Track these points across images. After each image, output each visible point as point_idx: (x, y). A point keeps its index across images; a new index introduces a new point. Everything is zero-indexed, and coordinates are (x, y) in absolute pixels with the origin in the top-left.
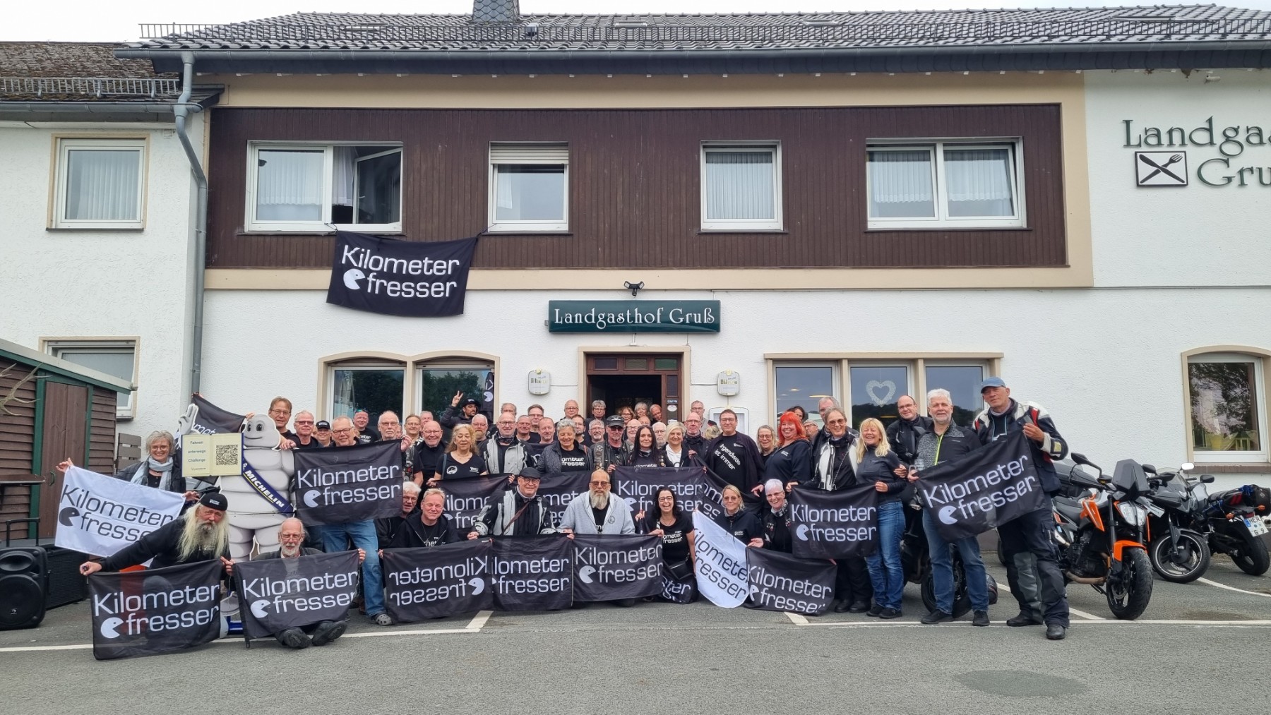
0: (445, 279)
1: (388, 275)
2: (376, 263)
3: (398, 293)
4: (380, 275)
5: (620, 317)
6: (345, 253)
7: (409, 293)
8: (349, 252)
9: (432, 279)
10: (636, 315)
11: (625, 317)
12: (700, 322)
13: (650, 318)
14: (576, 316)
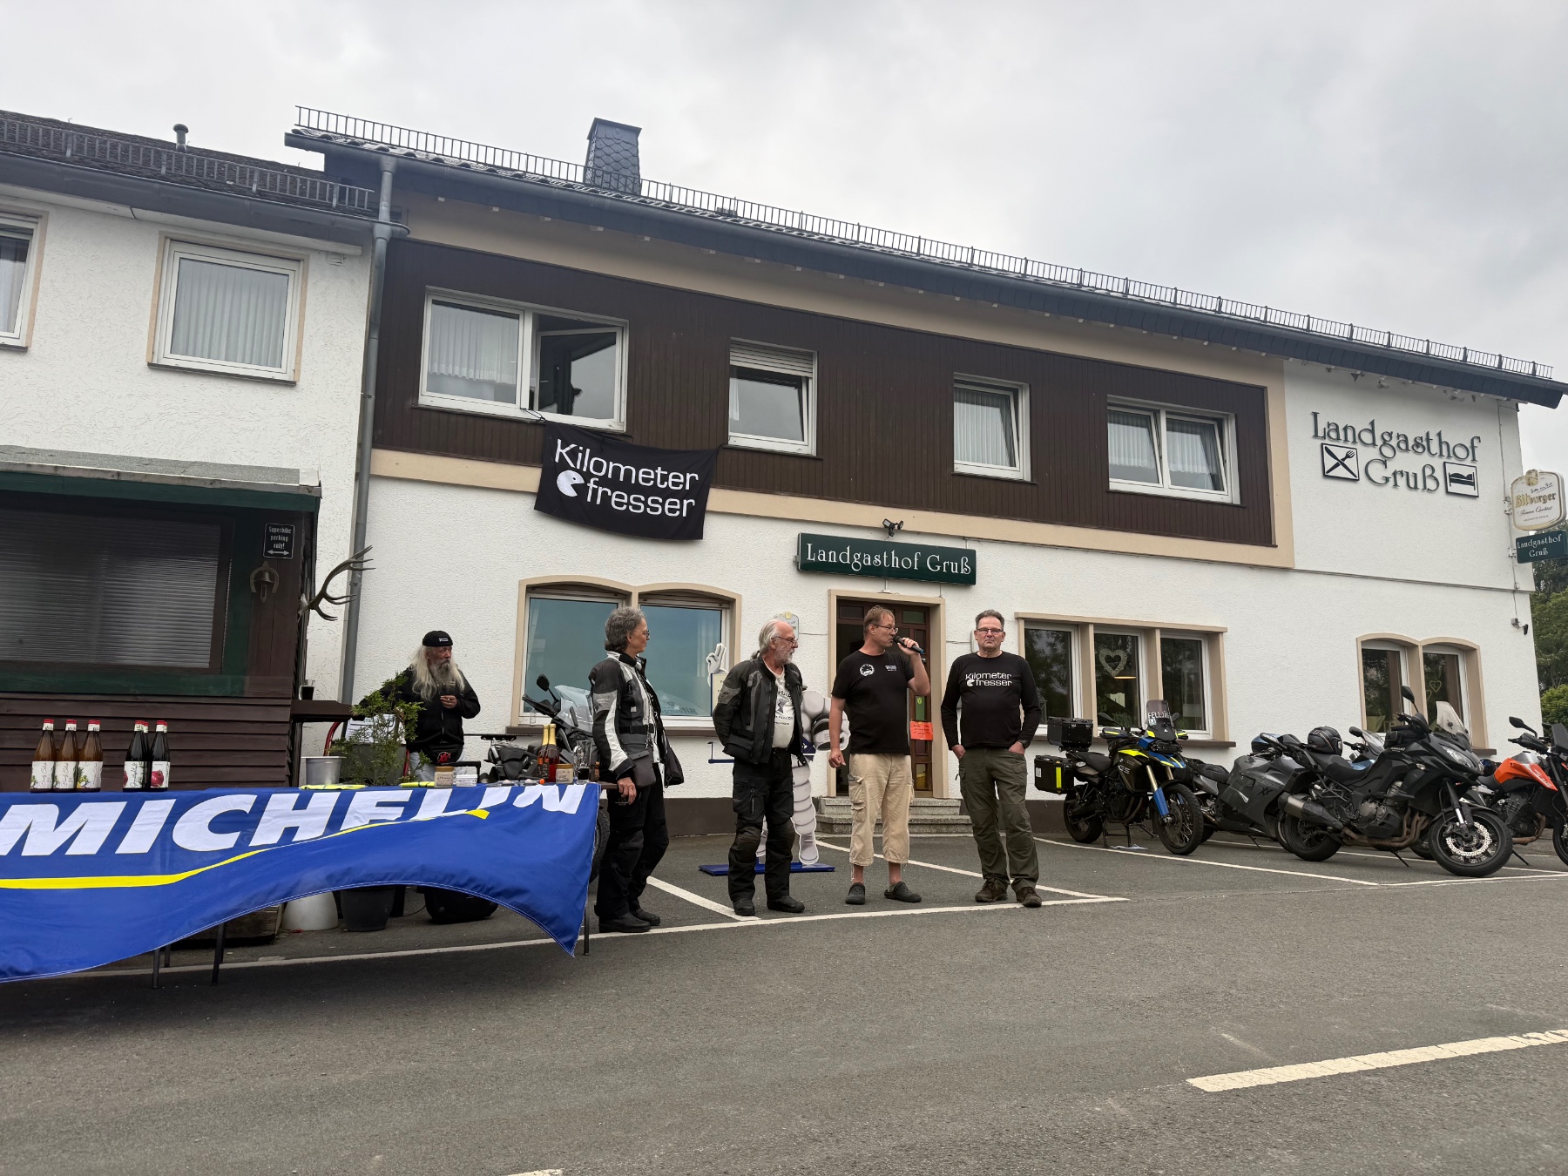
0: (682, 495)
1: (612, 483)
2: (598, 467)
3: (625, 507)
4: (603, 481)
5: (877, 560)
6: (559, 450)
7: (639, 508)
8: (563, 448)
9: (666, 493)
10: (893, 558)
11: (882, 559)
12: (956, 571)
13: (906, 563)
14: (830, 553)
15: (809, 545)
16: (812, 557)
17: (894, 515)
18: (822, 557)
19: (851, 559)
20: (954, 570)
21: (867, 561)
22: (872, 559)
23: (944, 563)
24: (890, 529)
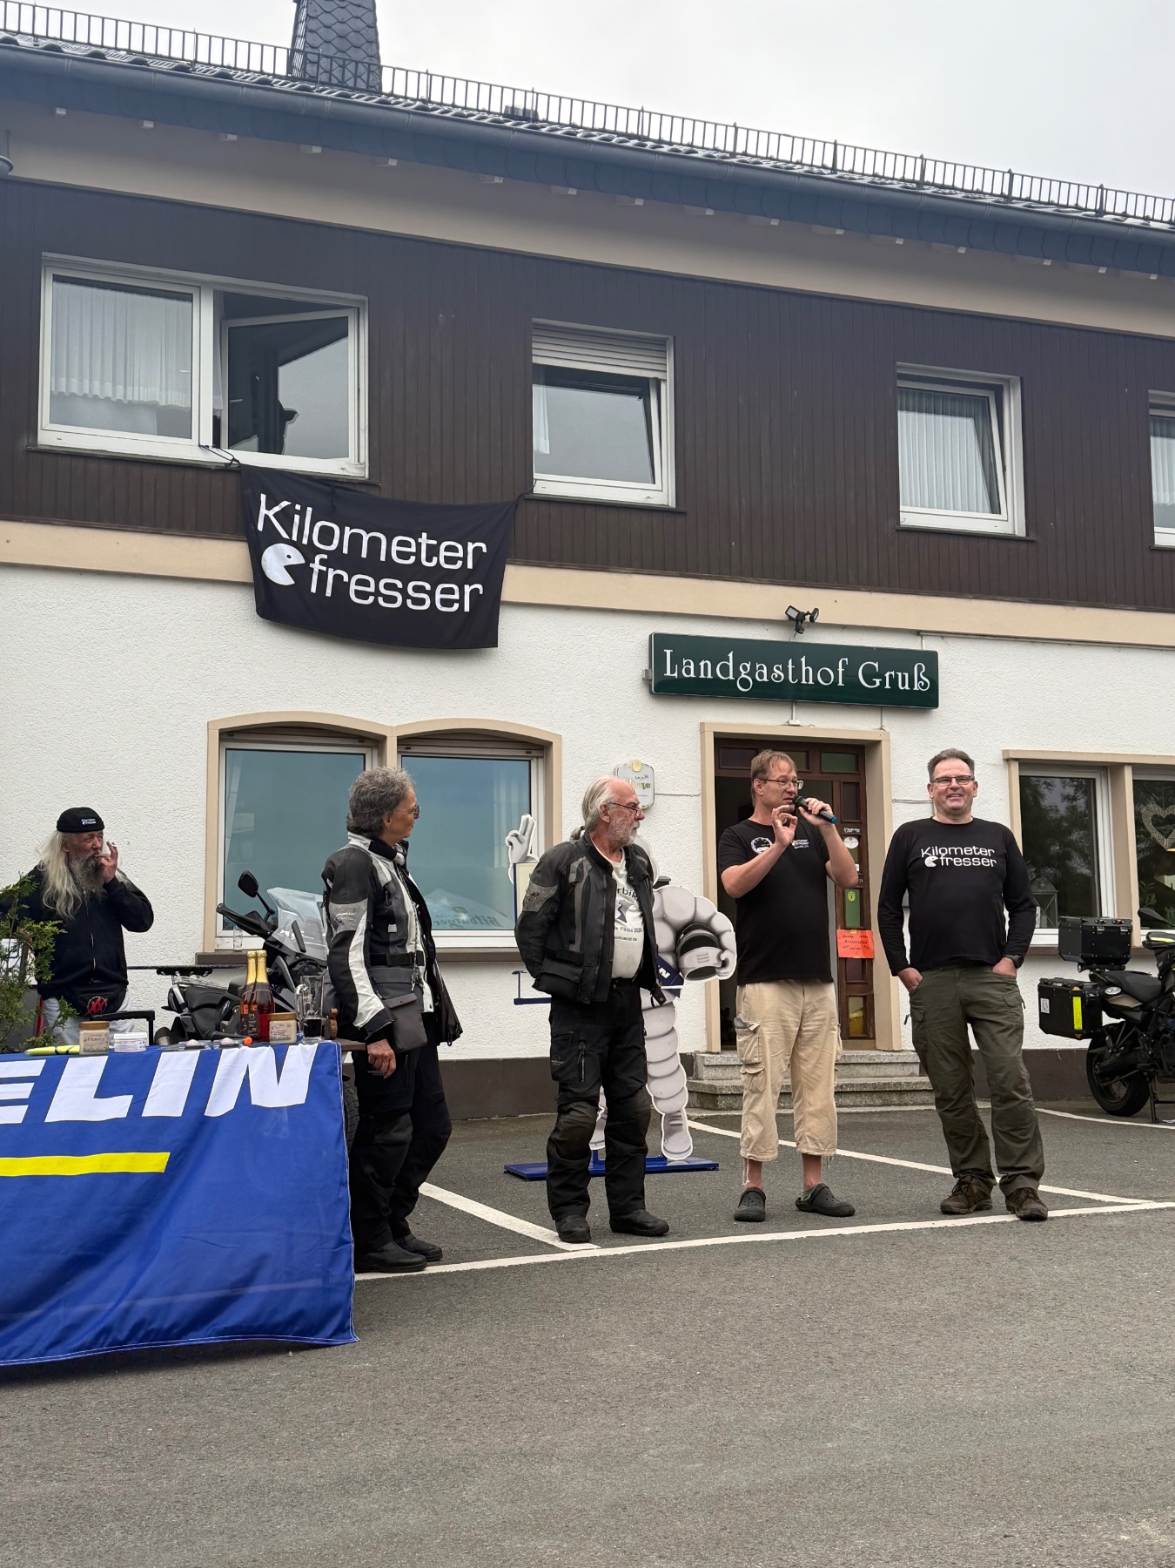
0: (462, 577)
1: (348, 561)
2: (326, 536)
3: (371, 599)
4: (334, 560)
5: (777, 672)
6: (263, 511)
7: (394, 600)
8: (269, 508)
9: (437, 575)
10: (804, 669)
11: (785, 671)
12: (907, 687)
13: (825, 676)
14: (702, 664)
15: (668, 652)
16: (672, 672)
17: (804, 599)
18: (688, 671)
19: (737, 673)
20: (903, 685)
21: (761, 675)
22: (770, 672)
23: (887, 675)
24: (799, 621)
